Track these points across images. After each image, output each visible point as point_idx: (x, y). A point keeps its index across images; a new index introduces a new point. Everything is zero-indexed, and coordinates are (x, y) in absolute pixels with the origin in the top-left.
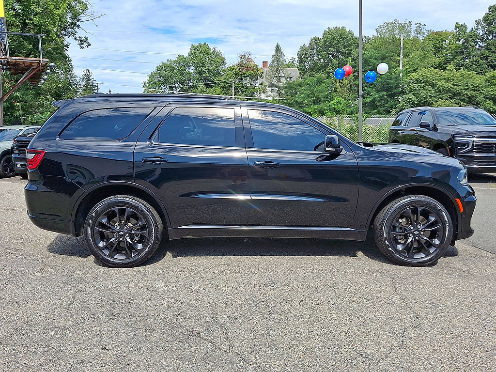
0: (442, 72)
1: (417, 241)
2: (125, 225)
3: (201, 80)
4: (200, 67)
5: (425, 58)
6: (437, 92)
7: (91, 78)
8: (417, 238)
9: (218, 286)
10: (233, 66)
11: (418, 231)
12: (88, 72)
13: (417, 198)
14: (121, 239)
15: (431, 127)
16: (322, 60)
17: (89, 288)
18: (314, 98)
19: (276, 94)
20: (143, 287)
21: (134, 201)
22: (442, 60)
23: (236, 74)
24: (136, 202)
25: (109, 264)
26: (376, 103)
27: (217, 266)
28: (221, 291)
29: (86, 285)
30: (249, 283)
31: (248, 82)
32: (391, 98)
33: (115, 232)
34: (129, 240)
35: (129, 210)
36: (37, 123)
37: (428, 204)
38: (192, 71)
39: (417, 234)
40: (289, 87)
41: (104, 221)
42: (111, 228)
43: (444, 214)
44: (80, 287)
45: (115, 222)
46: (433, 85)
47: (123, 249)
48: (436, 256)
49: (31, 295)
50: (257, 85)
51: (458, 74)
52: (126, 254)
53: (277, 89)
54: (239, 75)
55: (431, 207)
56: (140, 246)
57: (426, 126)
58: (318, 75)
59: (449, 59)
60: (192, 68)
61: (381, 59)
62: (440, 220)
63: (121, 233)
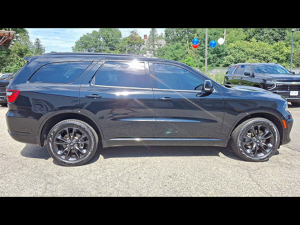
0: (248, 43)
1: (259, 146)
2: (74, 138)
3: (107, 45)
4: (106, 38)
5: (238, 34)
6: (246, 54)
7: (40, 44)
8: (259, 145)
9: (140, 178)
10: (127, 37)
11: (259, 140)
12: (38, 40)
13: (257, 120)
14: (72, 148)
15: (251, 75)
16: (179, 35)
17: (55, 181)
18: (175, 57)
19: (152, 54)
20: (91, 179)
21: (77, 122)
22: (248, 35)
23: (128, 42)
24: (79, 123)
25: (66, 165)
26: (210, 61)
27: (136, 164)
28: (143, 182)
29: (52, 179)
30: (159, 175)
31: (136, 47)
32: (219, 57)
33: (67, 144)
34: (77, 148)
35: (75, 129)
36: (9, 72)
37: (264, 123)
38: (101, 40)
39: (258, 142)
40: (160, 50)
41: (59, 137)
42: (64, 142)
43: (274, 128)
44: (49, 180)
45: (66, 138)
46: (243, 51)
47: (74, 154)
48: (271, 154)
49: (16, 187)
50: (141, 49)
51: (257, 44)
52: (76, 157)
53: (153, 52)
54: (130, 43)
55: (266, 125)
56: (84, 151)
57: (248, 74)
58: (177, 44)
59: (252, 35)
60: (102, 38)
61: (214, 35)
62: (272, 132)
63: (72, 144)
